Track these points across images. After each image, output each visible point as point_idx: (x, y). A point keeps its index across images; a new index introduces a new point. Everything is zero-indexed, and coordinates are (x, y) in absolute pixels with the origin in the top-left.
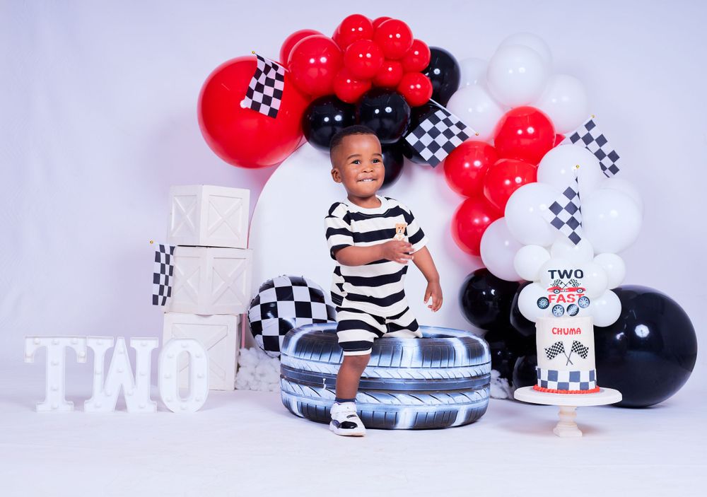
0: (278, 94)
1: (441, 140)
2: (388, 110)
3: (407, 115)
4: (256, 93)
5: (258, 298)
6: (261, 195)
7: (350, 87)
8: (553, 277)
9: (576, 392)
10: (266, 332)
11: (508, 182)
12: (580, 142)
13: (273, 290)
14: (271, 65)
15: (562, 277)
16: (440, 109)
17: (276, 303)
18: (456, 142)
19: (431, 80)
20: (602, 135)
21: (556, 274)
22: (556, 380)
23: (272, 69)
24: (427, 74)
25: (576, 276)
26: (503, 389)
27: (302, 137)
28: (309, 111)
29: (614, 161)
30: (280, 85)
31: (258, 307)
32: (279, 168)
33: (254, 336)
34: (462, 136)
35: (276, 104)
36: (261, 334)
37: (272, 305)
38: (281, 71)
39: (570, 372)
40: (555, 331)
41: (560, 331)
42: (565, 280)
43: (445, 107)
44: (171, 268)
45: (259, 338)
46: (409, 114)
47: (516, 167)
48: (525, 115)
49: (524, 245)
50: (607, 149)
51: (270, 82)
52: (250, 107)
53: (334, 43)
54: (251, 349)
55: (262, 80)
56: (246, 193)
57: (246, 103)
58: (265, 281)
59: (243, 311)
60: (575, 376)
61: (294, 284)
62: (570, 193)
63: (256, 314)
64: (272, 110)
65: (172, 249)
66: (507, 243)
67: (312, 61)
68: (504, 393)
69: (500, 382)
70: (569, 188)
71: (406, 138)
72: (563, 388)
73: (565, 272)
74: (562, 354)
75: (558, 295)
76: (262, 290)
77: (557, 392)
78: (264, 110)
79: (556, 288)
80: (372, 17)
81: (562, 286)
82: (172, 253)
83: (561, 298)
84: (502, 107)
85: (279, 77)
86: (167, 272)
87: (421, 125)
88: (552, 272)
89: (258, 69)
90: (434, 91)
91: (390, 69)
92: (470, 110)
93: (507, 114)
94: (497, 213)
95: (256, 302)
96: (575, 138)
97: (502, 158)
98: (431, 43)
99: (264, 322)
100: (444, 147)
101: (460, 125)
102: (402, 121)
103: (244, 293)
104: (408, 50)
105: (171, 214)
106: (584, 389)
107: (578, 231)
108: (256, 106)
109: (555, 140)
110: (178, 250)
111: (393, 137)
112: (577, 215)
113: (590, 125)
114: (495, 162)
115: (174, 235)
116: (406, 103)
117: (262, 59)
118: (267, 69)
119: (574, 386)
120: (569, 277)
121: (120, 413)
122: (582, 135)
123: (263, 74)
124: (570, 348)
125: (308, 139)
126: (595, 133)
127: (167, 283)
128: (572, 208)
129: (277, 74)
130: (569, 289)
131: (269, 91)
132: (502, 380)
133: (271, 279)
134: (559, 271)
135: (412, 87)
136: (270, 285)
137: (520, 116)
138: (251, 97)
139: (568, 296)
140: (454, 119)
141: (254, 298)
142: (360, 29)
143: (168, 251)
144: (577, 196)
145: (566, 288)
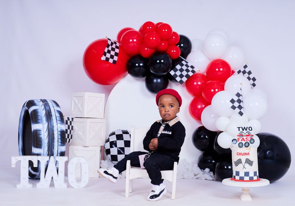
0: (116, 54)
1: (184, 73)
2: (162, 61)
3: (170, 63)
4: (107, 54)
5: (109, 139)
6: (109, 96)
7: (147, 51)
8: (239, 130)
9: (247, 181)
10: (112, 153)
11: (212, 90)
12: (241, 73)
13: (115, 136)
14: (114, 43)
15: (243, 130)
16: (184, 60)
17: (116, 141)
18: (191, 74)
19: (180, 48)
20: (250, 71)
21: (241, 129)
22: (239, 176)
23: (114, 44)
24: (178, 46)
25: (249, 129)
26: (211, 176)
27: (126, 72)
28: (129, 61)
29: (254, 81)
30: (117, 51)
31: (109, 143)
32: (117, 84)
33: (107, 155)
34: (193, 71)
35: (116, 58)
36: (110, 154)
37: (115, 142)
38: (118, 45)
39: (245, 172)
40: (238, 154)
41: (240, 154)
42: (245, 131)
43: (186, 59)
44: (72, 127)
45: (109, 156)
46: (171, 62)
47: (216, 84)
48: (219, 62)
49: (220, 117)
50: (251, 76)
51: (113, 49)
52: (105, 60)
53: (140, 33)
54: (106, 160)
55: (110, 48)
56: (103, 95)
57: (103, 58)
58: (111, 132)
59: (102, 145)
60: (247, 174)
61: (123, 133)
62: (238, 95)
63: (108, 146)
64: (114, 61)
65: (72, 119)
66: (212, 116)
67: (131, 40)
68: (211, 178)
69: (210, 173)
70: (238, 93)
71: (170, 72)
72: (242, 179)
73: (244, 128)
74: (241, 164)
75: (241, 138)
76: (110, 136)
77: (239, 181)
78: (111, 61)
79: (241, 135)
80: (155, 22)
81: (243, 134)
82: (72, 121)
83: (243, 139)
84: (209, 59)
85: (117, 47)
86: (71, 129)
87: (176, 67)
88: (239, 128)
89: (108, 44)
90: (181, 53)
91: (163, 44)
92: (196, 61)
93: (211, 62)
94: (208, 103)
95: (107, 141)
96: (239, 72)
97: (209, 80)
98: (180, 33)
99: (111, 149)
100: (185, 76)
101: (192, 67)
102: (168, 65)
103: (103, 137)
104: (170, 36)
105: (72, 104)
106: (251, 179)
107: (242, 110)
108: (107, 59)
109: (231, 73)
110: (75, 119)
111: (164, 72)
112: (241, 104)
113: (245, 67)
114: (207, 82)
115: (73, 113)
116: (170, 58)
117: (110, 40)
118: (112, 44)
119: (246, 178)
120: (246, 130)
121: (52, 188)
122: (242, 71)
123: (110, 46)
124: (245, 162)
125: (129, 73)
126: (247, 70)
127: (70, 133)
128: (239, 101)
129: (116, 46)
130: (246, 135)
131: (113, 53)
132: (211, 172)
133: (114, 131)
134: (242, 128)
135: (172, 51)
136: (113, 134)
137: (217, 63)
138: (105, 55)
139: (246, 139)
140: (190, 64)
141: (107, 139)
142: (151, 28)
143: (71, 120)
144: (241, 96)
145: (245, 135)
